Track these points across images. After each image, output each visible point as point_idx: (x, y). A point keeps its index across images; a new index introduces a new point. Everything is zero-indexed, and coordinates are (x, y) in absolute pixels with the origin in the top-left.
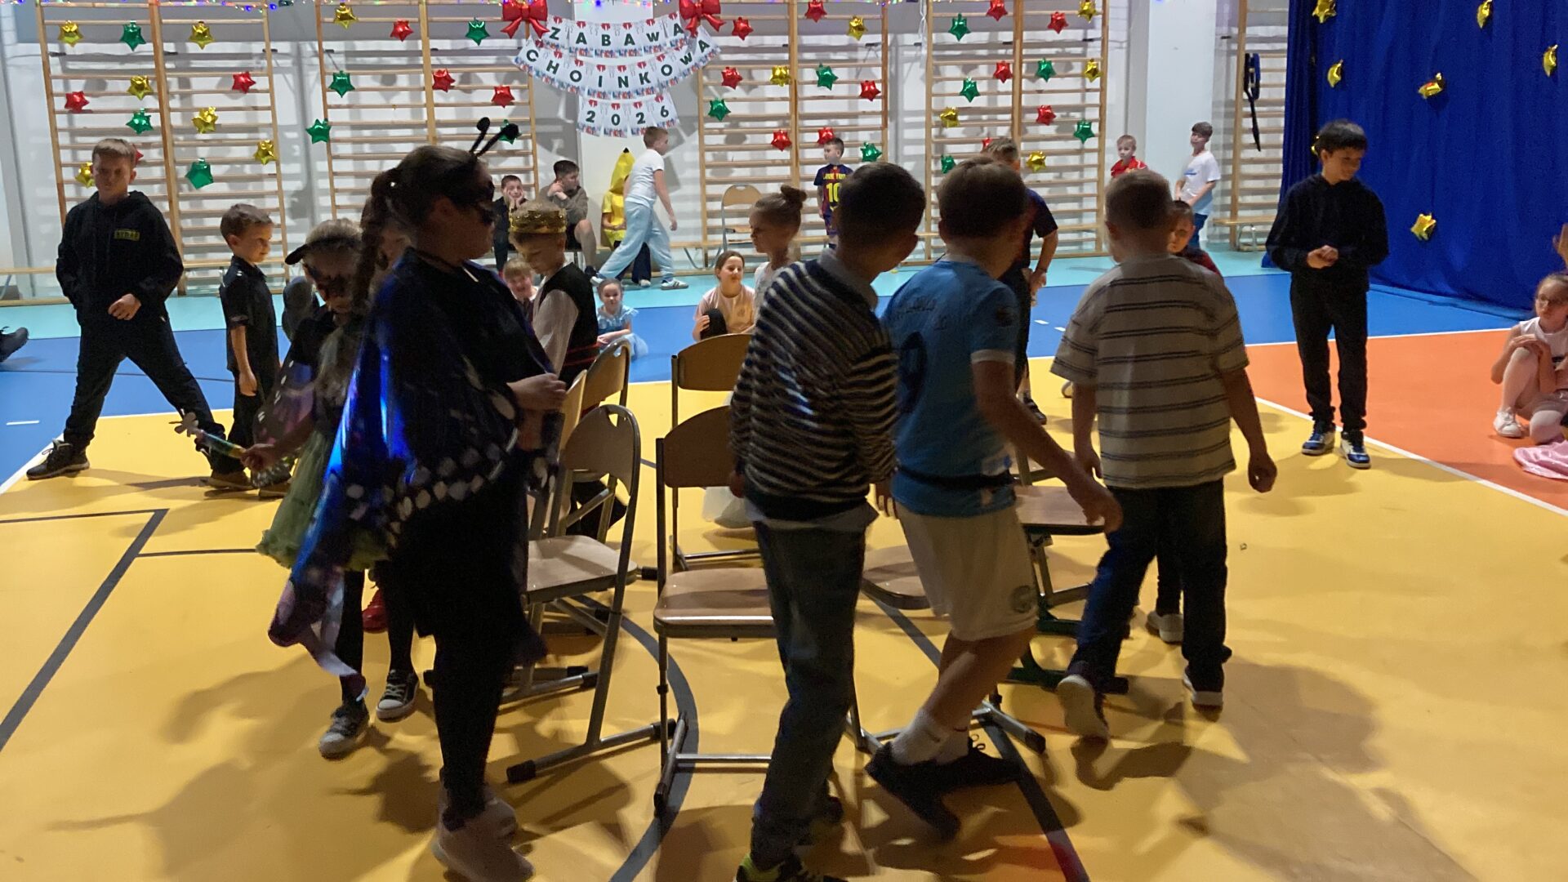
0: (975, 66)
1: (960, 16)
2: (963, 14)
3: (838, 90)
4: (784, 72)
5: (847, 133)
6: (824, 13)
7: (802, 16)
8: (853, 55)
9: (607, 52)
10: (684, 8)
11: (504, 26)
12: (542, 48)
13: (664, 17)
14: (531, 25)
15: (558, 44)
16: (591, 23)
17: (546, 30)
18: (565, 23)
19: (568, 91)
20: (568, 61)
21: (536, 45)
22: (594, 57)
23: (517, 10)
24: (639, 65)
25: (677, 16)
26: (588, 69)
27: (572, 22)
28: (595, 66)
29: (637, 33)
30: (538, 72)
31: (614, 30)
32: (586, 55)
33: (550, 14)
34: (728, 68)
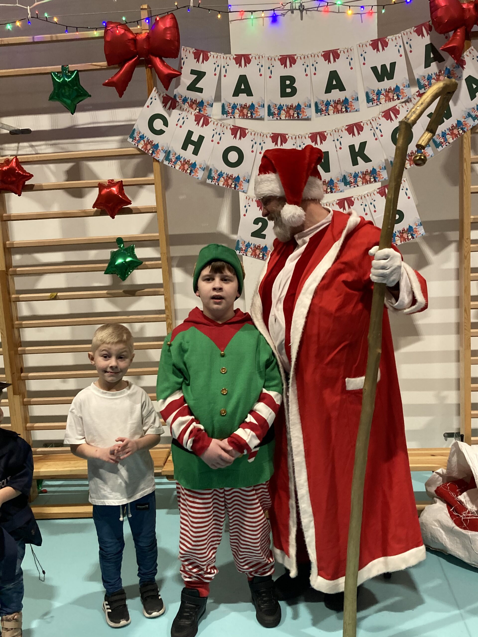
9: (290, 108)
10: (440, 13)
11: (109, 80)
12: (173, 109)
13: (405, 33)
14: (153, 69)
15: (202, 101)
16: (261, 57)
17: (178, 75)
18: (215, 60)
19: (221, 184)
20: (219, 130)
21: (164, 104)
22: (265, 119)
23: (129, 42)
24: (350, 129)
25: (429, 29)
26: (256, 143)
27: (225, 57)
28: (268, 136)
29: (352, 68)
30: (168, 153)
31: (306, 65)
32: (252, 118)
33: (186, 46)
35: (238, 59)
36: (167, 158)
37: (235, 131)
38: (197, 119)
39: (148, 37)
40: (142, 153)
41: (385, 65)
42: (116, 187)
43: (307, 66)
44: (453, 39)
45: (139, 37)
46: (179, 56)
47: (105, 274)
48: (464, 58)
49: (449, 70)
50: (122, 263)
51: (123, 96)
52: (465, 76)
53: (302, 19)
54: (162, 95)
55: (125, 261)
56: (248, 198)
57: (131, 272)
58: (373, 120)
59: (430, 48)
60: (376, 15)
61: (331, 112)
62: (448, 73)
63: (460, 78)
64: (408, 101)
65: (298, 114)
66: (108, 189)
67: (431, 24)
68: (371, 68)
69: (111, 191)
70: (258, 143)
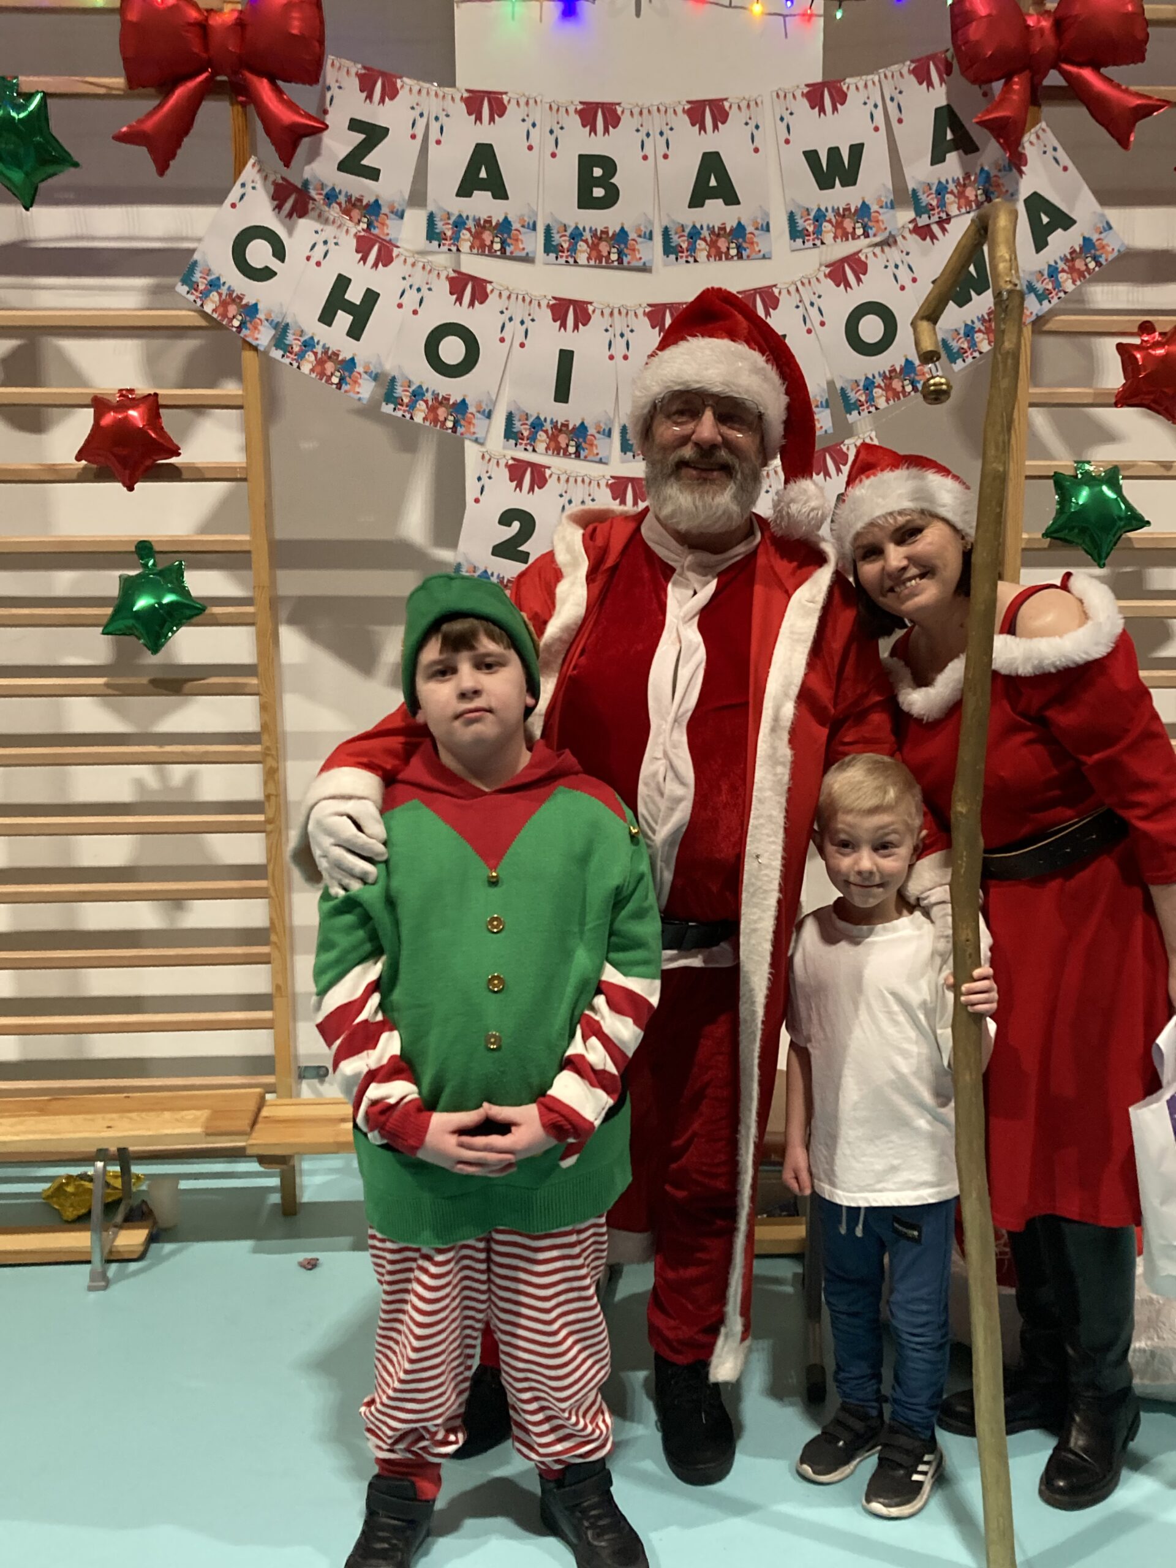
9: (600, 236)
10: (974, 32)
11: (130, 127)
12: (300, 216)
13: (889, 75)
14: (251, 108)
15: (376, 201)
16: (531, 102)
17: (317, 129)
18: (413, 99)
19: (419, 418)
20: (419, 278)
21: (276, 203)
22: (537, 260)
23: (187, 31)
25: (946, 70)
26: (511, 319)
27: (441, 94)
28: (544, 303)
29: (756, 150)
30: (281, 331)
31: (643, 131)
32: (503, 254)
33: (339, 56)
34: (1146, 328)
35: (474, 102)
36: (280, 341)
37: (459, 283)
38: (363, 246)
39: (241, 24)
40: (213, 325)
41: (837, 149)
42: (141, 409)
43: (648, 135)
44: (1003, 99)
45: (216, 21)
46: (321, 79)
47: (103, 633)
48: (1024, 148)
49: (988, 173)
50: (153, 606)
51: (168, 172)
52: (1025, 191)
53: (638, 14)
54: (271, 178)
55: (160, 604)
56: (487, 457)
57: (174, 632)
58: (803, 284)
59: (946, 117)
60: (821, 22)
61: (702, 255)
62: (986, 182)
63: (1012, 196)
64: (889, 242)
65: (620, 253)
66: (120, 413)
67: (950, 59)
68: (805, 153)
69: (126, 418)
70: (517, 321)
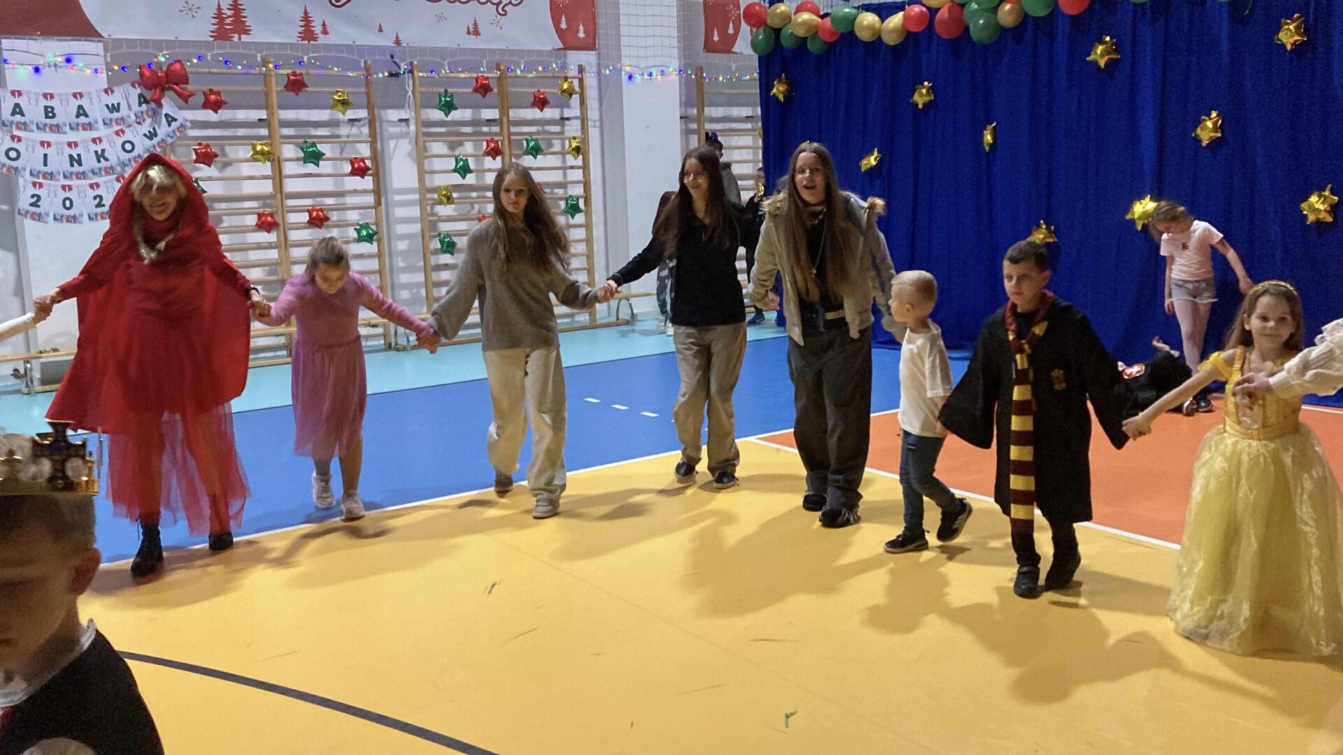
0: (461, 144)
1: (446, 91)
2: (449, 90)
3: (325, 167)
4: (266, 149)
5: (335, 212)
6: (306, 86)
7: (281, 88)
8: (336, 131)
9: (52, 125)
10: (145, 78)
13: (125, 86)
16: (29, 93)
22: (35, 132)
24: (94, 141)
26: (29, 146)
28: (38, 142)
29: (92, 104)
32: (25, 130)
34: (200, 144)
35: (13, 93)
37: (13, 138)
41: (113, 104)
43: (62, 101)
44: (155, 94)
48: (162, 102)
49: (154, 109)
52: (164, 113)
56: (25, 181)
58: (108, 136)
59: (141, 96)
60: (105, 75)
61: (80, 130)
63: (161, 114)
64: (130, 126)
65: (58, 129)
67: (140, 83)
68: (105, 105)
